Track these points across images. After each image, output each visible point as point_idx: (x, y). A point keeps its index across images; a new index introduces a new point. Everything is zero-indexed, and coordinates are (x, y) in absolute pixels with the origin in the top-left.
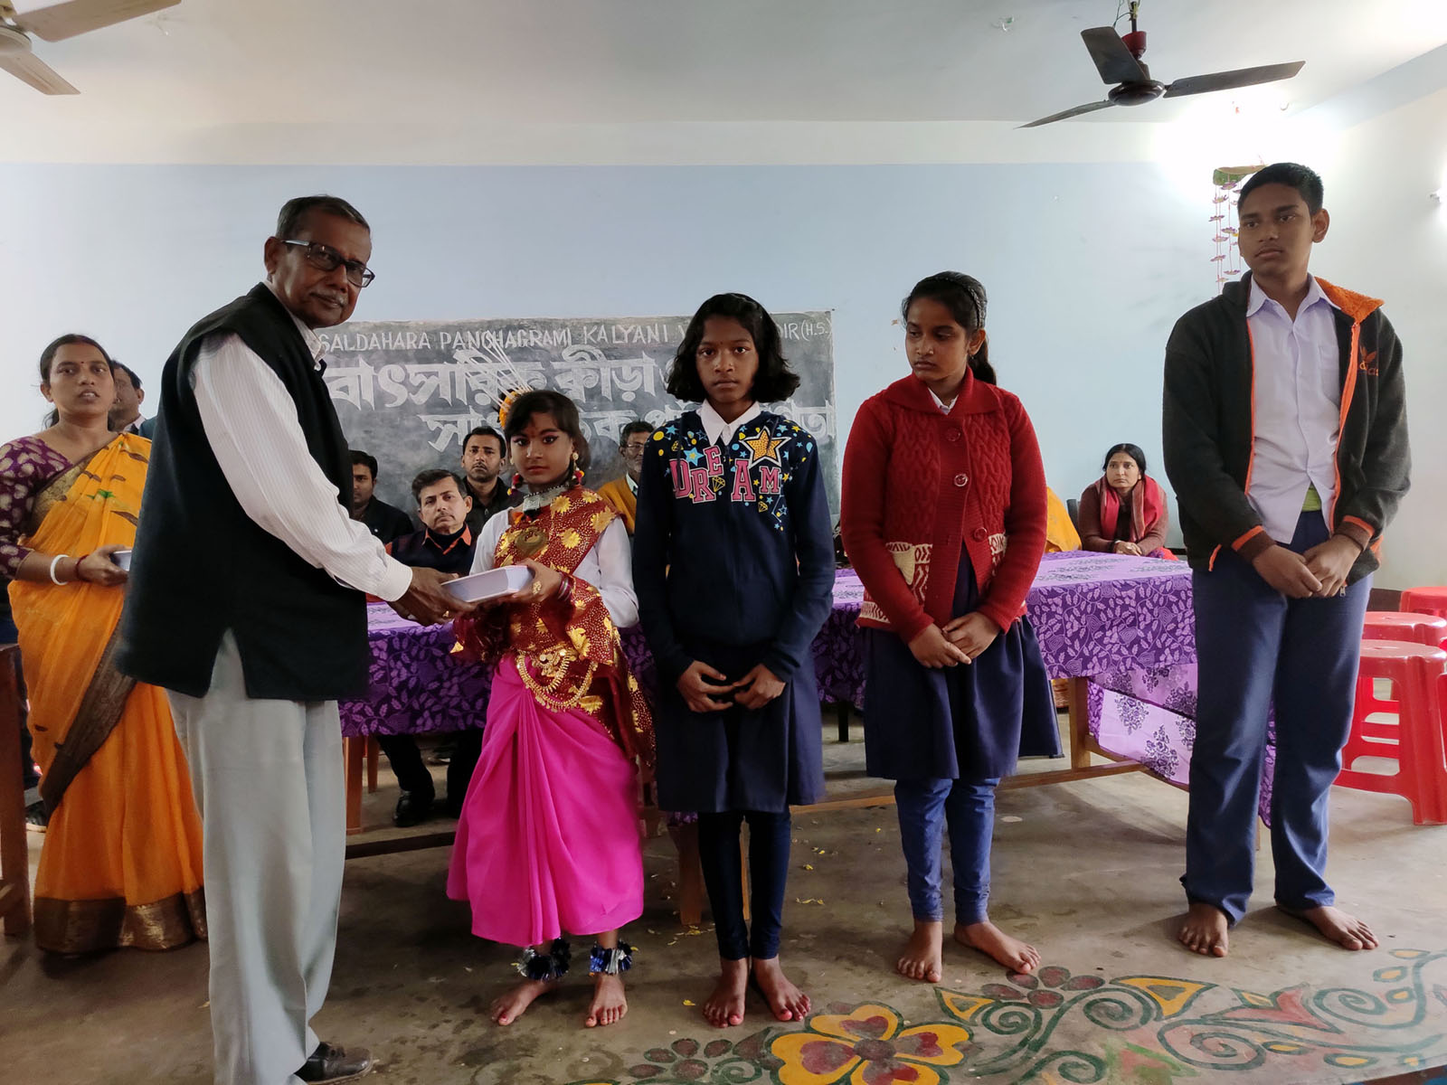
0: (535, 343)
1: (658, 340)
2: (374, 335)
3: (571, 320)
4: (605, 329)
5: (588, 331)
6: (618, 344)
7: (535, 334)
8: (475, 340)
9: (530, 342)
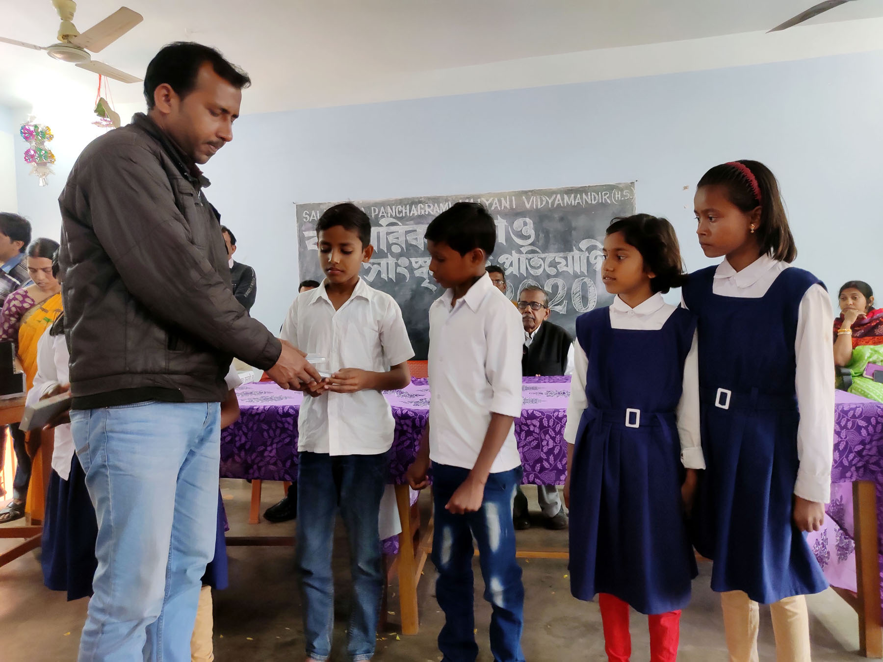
0: (429, 212)
3: (452, 196)
7: (429, 206)
8: (392, 211)
9: (425, 211)
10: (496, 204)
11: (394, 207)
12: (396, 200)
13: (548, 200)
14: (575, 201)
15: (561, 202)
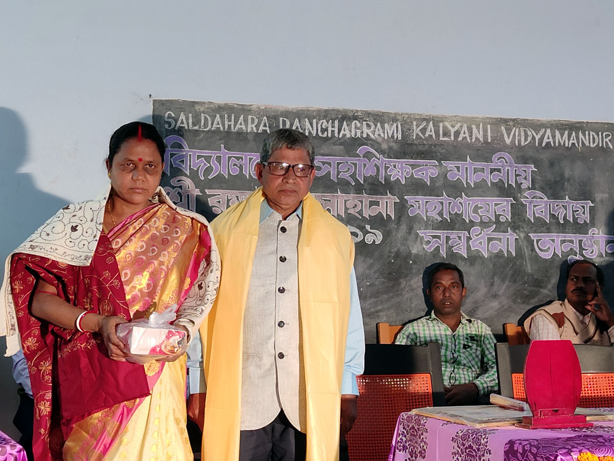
0: (367, 134)
1: (481, 139)
2: (218, 116)
3: (402, 114)
4: (434, 126)
5: (417, 126)
6: (444, 141)
7: (368, 126)
8: (312, 127)
9: (362, 132)
10: (465, 133)
11: (314, 121)
12: (319, 111)
13: (535, 134)
14: (569, 140)
15: (551, 140)
